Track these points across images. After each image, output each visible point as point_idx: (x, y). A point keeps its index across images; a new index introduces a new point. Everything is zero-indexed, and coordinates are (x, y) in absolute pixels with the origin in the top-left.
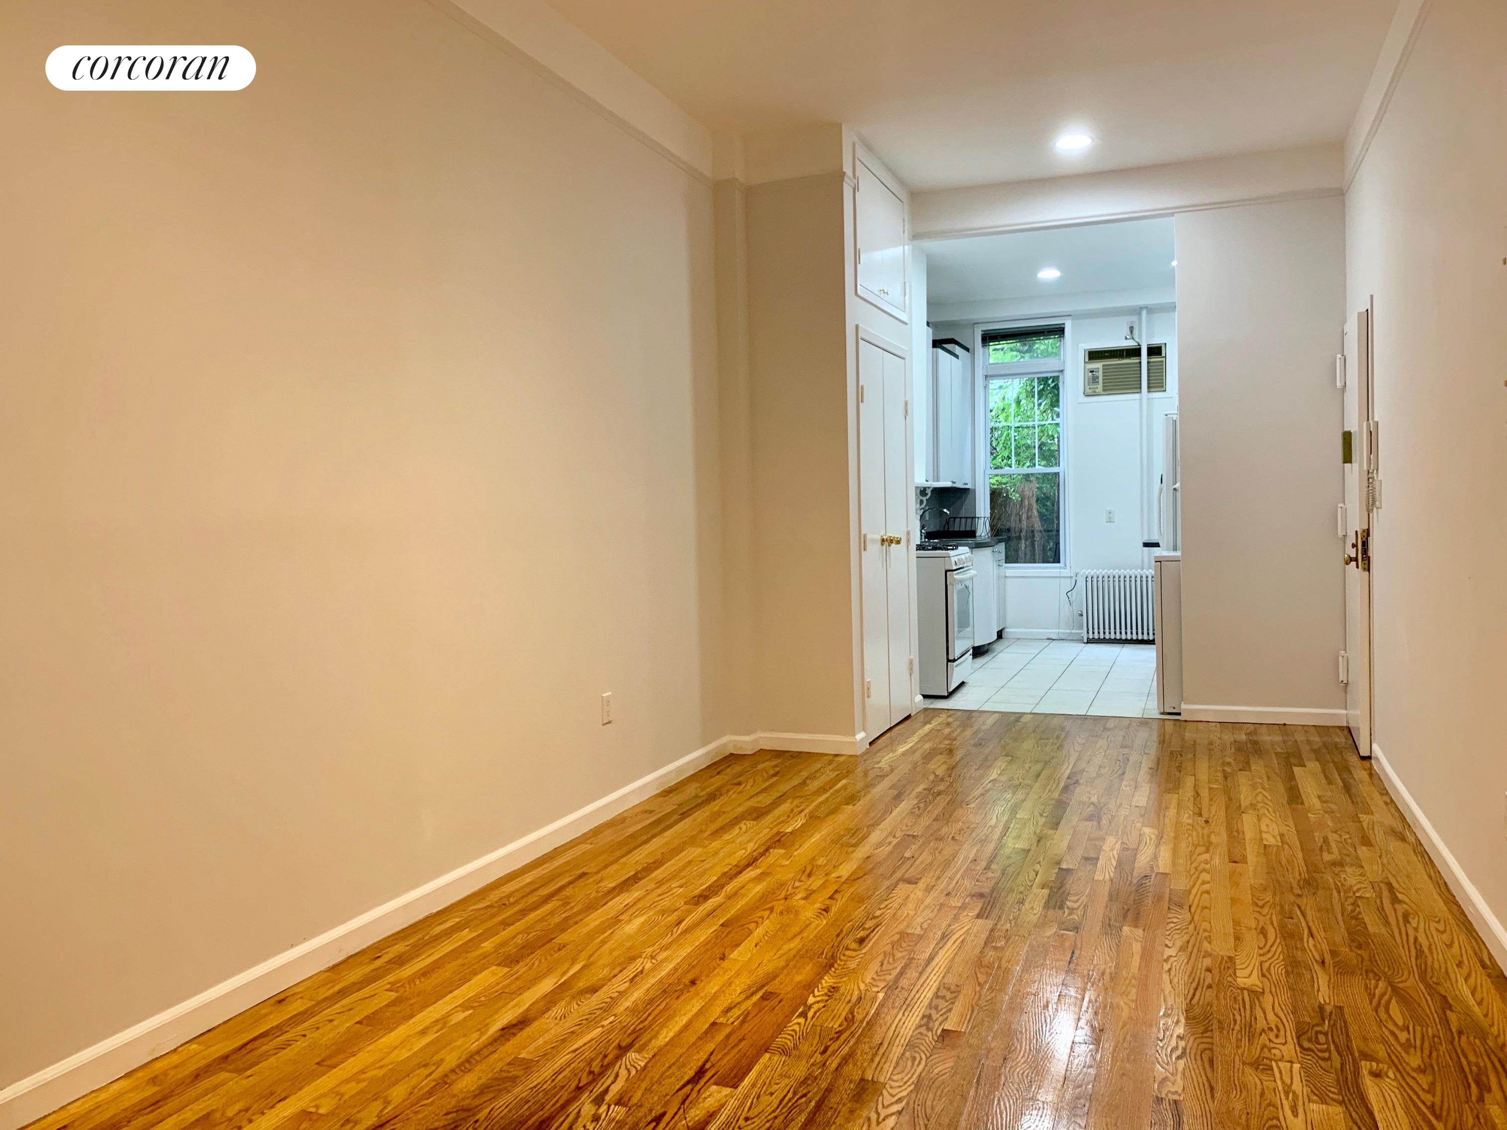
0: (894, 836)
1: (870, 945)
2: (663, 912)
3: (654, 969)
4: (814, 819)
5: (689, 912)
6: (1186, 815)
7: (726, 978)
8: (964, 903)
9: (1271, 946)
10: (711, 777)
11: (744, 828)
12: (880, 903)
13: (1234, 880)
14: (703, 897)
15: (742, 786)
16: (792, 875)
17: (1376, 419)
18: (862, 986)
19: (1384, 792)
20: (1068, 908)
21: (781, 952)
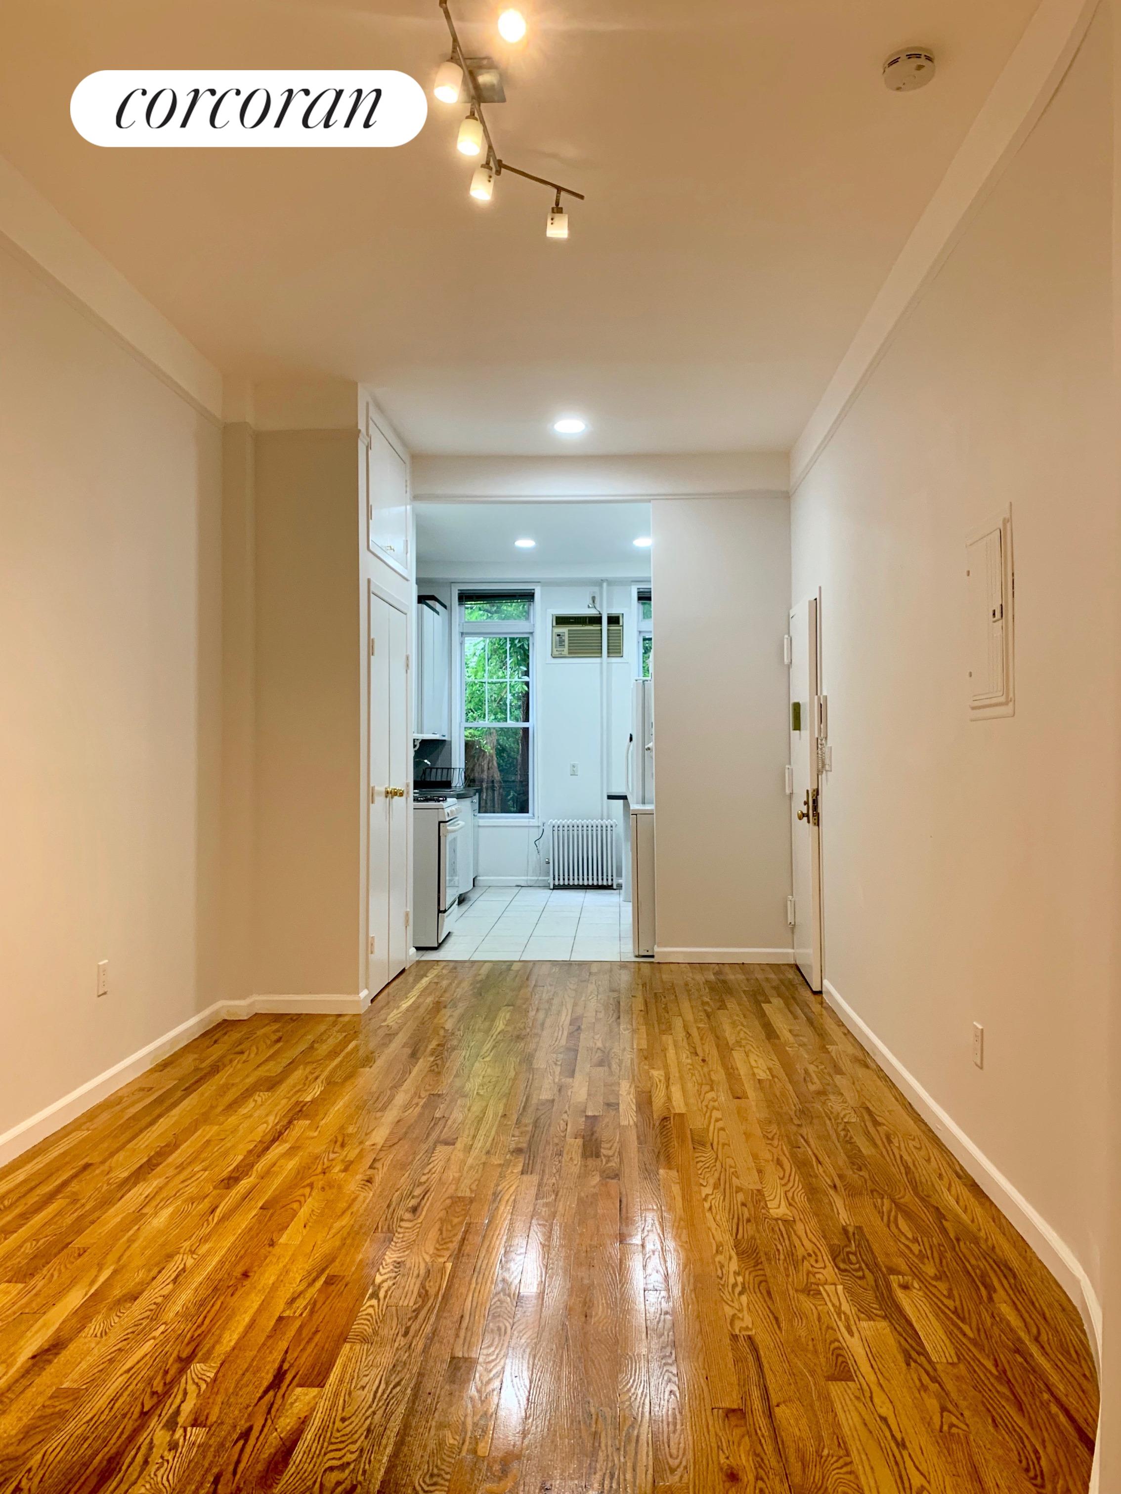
0: (420, 1097)
1: (424, 1213)
2: (192, 1200)
3: (197, 1265)
4: (333, 1086)
5: (222, 1197)
6: (685, 1056)
7: (281, 1265)
8: (506, 1160)
9: (790, 1176)
10: (208, 1047)
11: (259, 1100)
12: (423, 1168)
13: (742, 1115)
14: (231, 1181)
15: (246, 1054)
16: (323, 1148)
17: (825, 693)
18: (428, 1258)
19: (840, 1024)
20: (605, 1156)
21: (333, 1231)
